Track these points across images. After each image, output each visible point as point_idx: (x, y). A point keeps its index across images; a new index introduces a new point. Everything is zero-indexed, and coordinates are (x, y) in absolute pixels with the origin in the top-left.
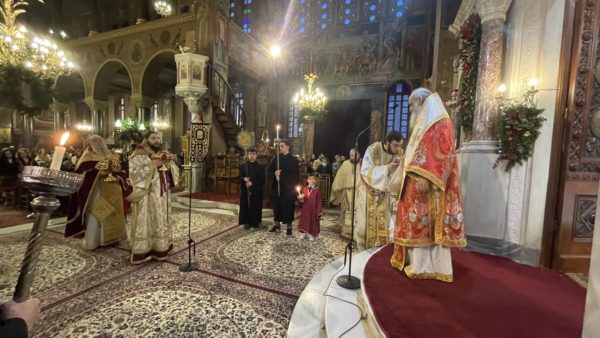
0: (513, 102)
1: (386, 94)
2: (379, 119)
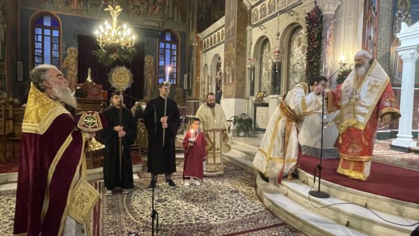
1: (158, 41)
2: (152, 64)
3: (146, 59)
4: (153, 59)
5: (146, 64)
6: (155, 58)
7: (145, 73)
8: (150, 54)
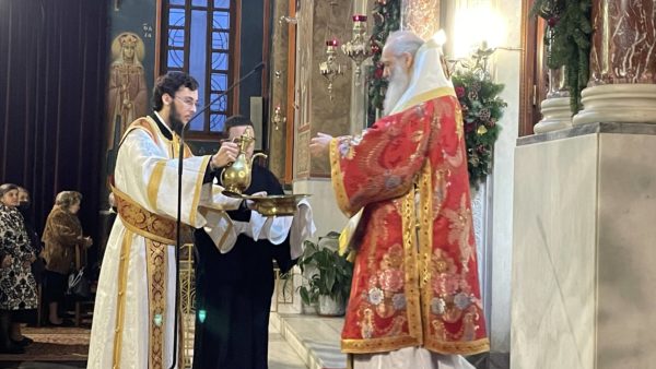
0: (458, 66)
2: (137, 63)
3: (116, 46)
4: (141, 46)
5: (118, 62)
6: (149, 44)
7: (114, 93)
8: (132, 30)
